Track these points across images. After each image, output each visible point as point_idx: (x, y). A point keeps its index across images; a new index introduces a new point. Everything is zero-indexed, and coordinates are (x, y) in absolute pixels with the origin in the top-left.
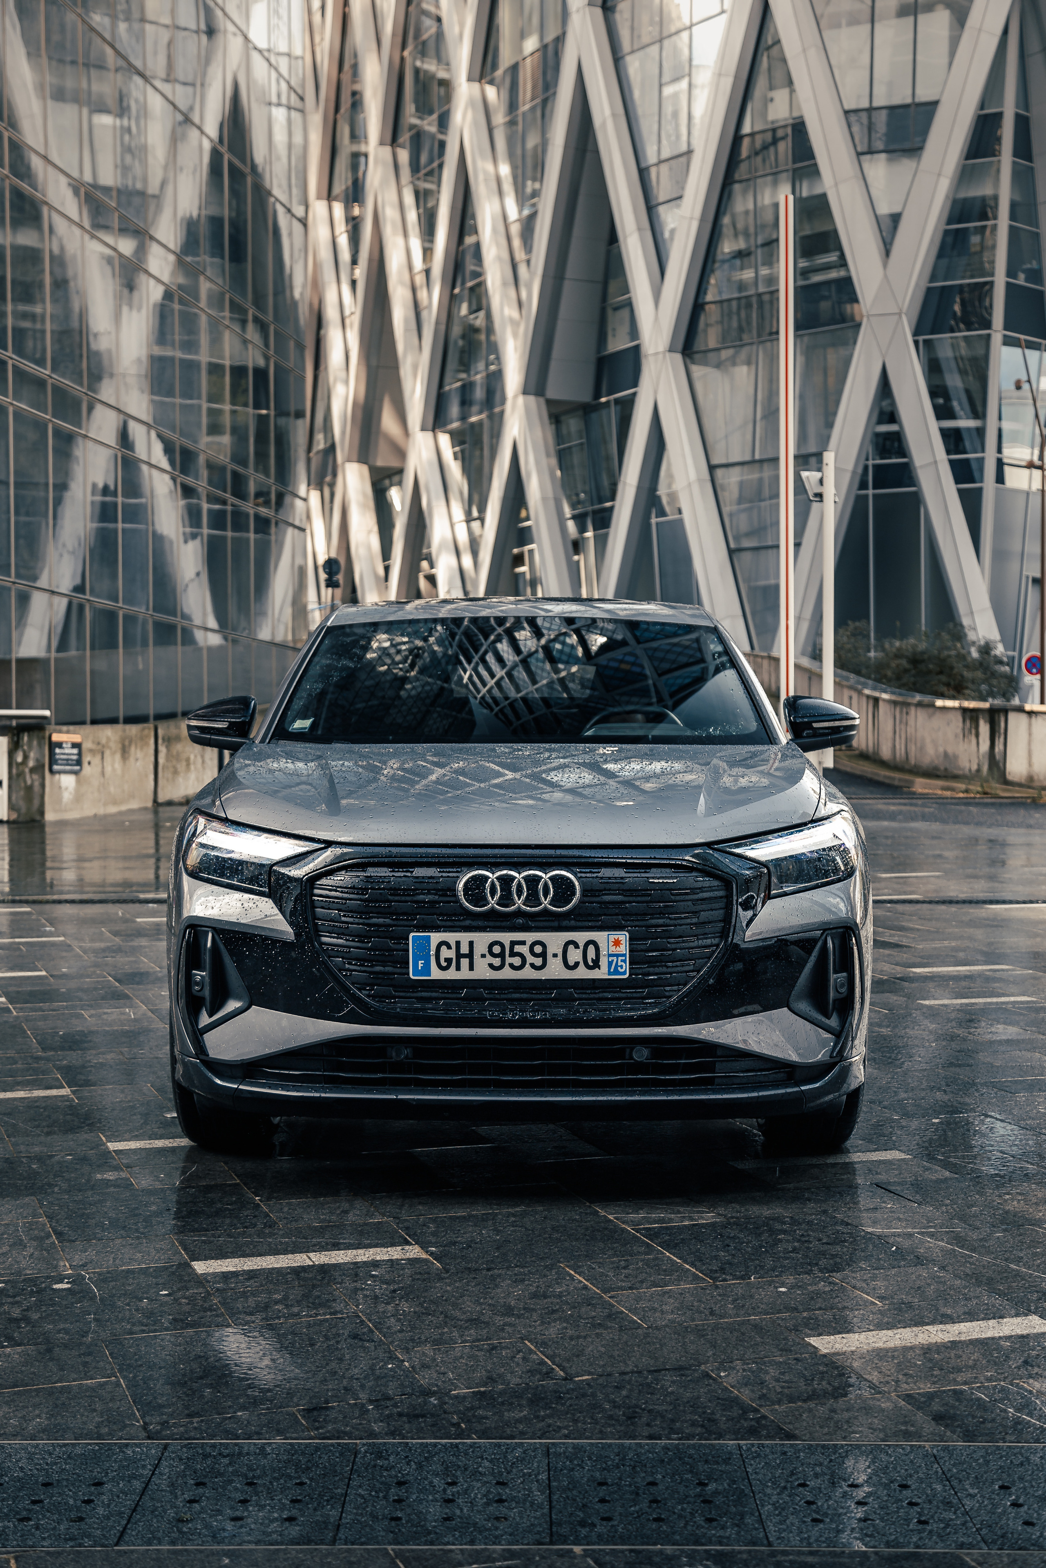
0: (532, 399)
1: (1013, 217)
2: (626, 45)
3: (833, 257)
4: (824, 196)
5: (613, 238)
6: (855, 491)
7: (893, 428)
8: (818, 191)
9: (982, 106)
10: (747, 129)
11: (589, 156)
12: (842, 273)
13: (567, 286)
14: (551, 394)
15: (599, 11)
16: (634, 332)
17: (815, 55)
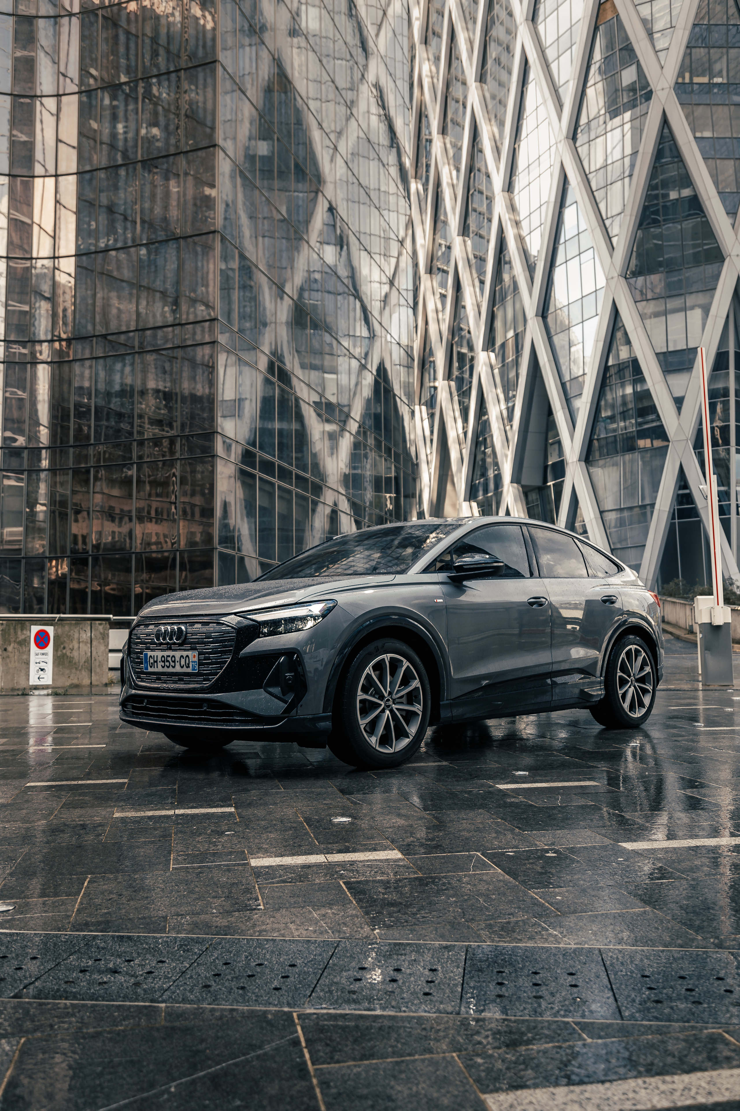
0: (515, 485)
1: (736, 396)
2: (553, 332)
3: (652, 417)
4: (648, 391)
5: (550, 412)
6: (670, 521)
7: (687, 491)
8: (645, 388)
9: (718, 349)
10: (610, 363)
11: (538, 379)
12: (658, 423)
13: (530, 436)
14: (524, 482)
15: (540, 318)
16: (561, 451)
17: (640, 331)
